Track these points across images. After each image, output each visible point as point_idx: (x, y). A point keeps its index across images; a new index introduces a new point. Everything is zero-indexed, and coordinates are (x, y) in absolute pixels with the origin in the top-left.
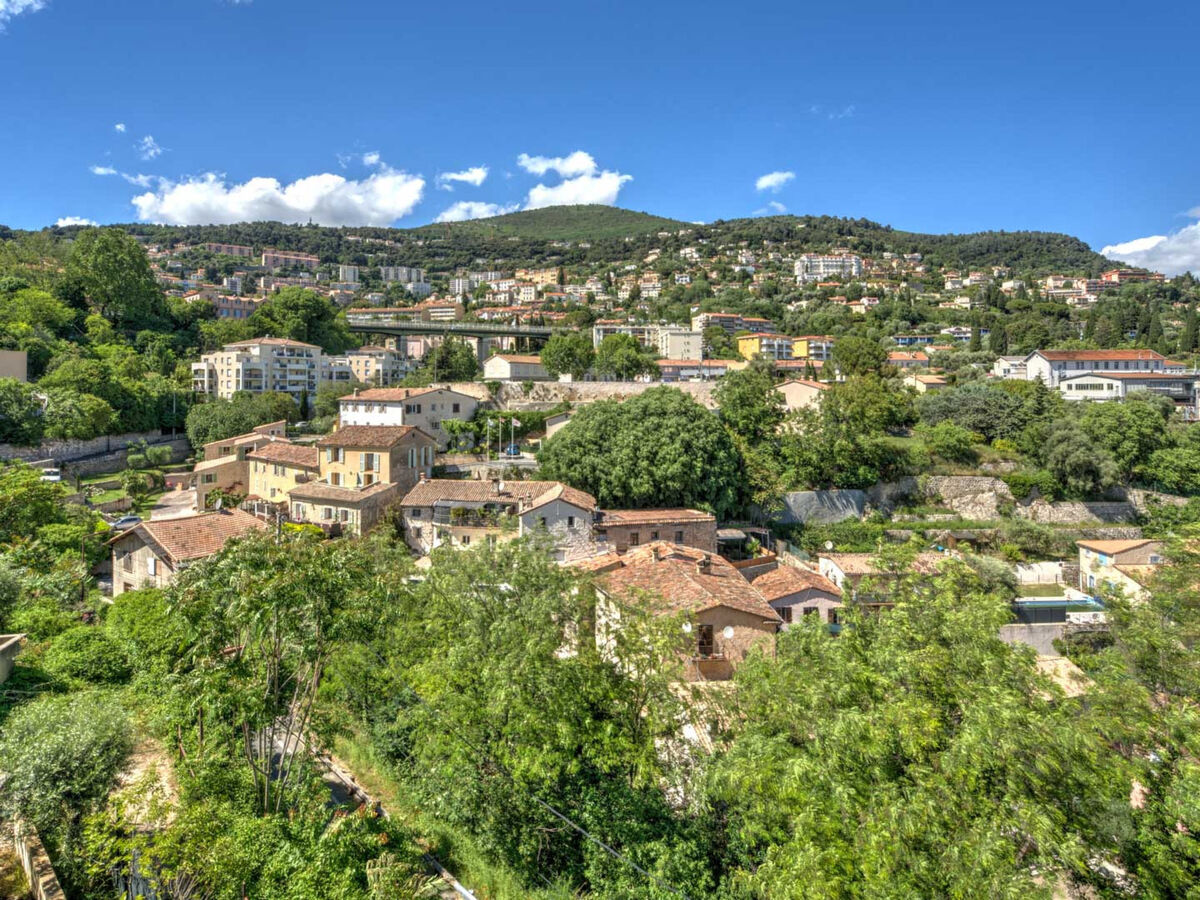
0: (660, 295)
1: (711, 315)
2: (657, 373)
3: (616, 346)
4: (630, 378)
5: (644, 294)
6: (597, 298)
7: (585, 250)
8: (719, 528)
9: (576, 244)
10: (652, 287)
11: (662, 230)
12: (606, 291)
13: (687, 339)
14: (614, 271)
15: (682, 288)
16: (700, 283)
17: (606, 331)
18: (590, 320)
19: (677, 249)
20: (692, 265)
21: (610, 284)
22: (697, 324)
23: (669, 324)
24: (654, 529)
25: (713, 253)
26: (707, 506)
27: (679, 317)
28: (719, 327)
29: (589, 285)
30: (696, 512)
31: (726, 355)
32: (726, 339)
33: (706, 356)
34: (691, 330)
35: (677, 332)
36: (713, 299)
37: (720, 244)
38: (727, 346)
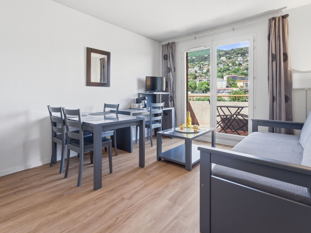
1: (229, 76)
3: (202, 84)
4: (206, 92)
6: (197, 72)
7: (194, 59)
9: (192, 57)
12: (200, 70)
13: (222, 82)
14: (202, 64)
15: (221, 69)
16: (227, 67)
17: (199, 80)
18: (196, 78)
19: (220, 57)
20: (224, 62)
21: (201, 68)
22: (225, 78)
25: (230, 58)
27: (220, 76)
28: (231, 79)
29: (195, 68)
31: (233, 87)
32: (233, 82)
33: (227, 87)
34: (223, 80)
35: (219, 80)
36: (230, 71)
37: (232, 56)
38: (234, 84)
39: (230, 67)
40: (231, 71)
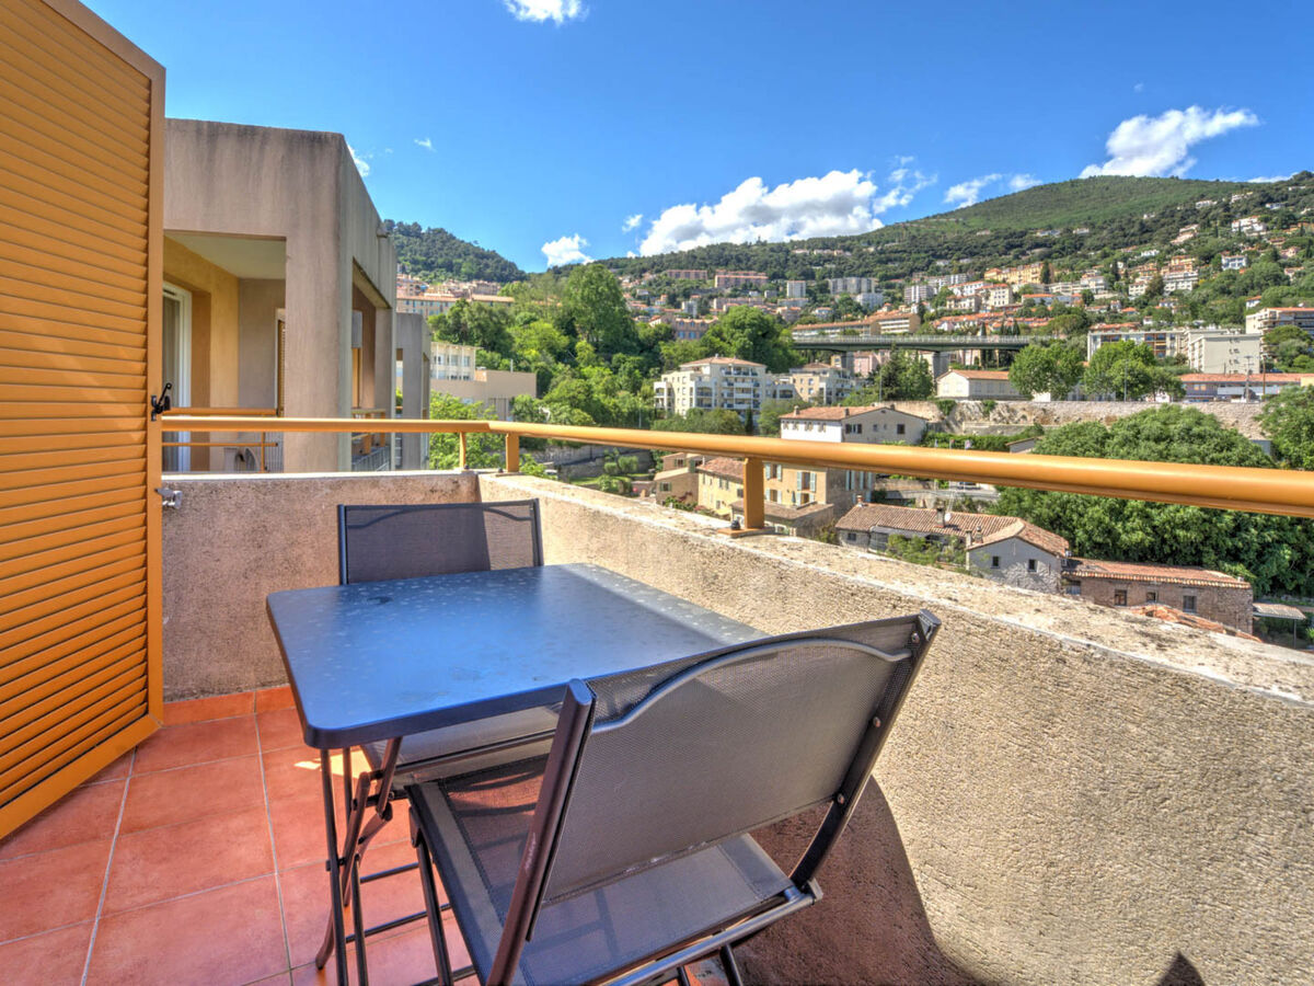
0: (1196, 287)
1: (1278, 311)
2: (1179, 392)
3: (1115, 356)
4: (1135, 398)
5: (1170, 287)
6: (1096, 297)
7: (1082, 237)
8: (1257, 599)
9: (1069, 231)
10: (1183, 277)
11: (1202, 197)
12: (1110, 287)
13: (1235, 345)
14: (1125, 259)
15: (1232, 276)
16: (1264, 266)
17: (1105, 338)
18: (1084, 325)
19: (1228, 220)
20: (1251, 242)
21: (1117, 277)
22: (1254, 325)
23: (1205, 325)
24: (1150, 589)
25: (1289, 221)
26: (1239, 568)
27: (1224, 316)
28: (1293, 326)
29: (1084, 281)
30: (1220, 575)
31: (1303, 367)
32: (1304, 344)
33: (1267, 368)
34: (1243, 332)
35: (1219, 336)
36: (1286, 288)
37: (1302, 208)
38: (1305, 353)
39: (1284, 266)
40: (1293, 289)
